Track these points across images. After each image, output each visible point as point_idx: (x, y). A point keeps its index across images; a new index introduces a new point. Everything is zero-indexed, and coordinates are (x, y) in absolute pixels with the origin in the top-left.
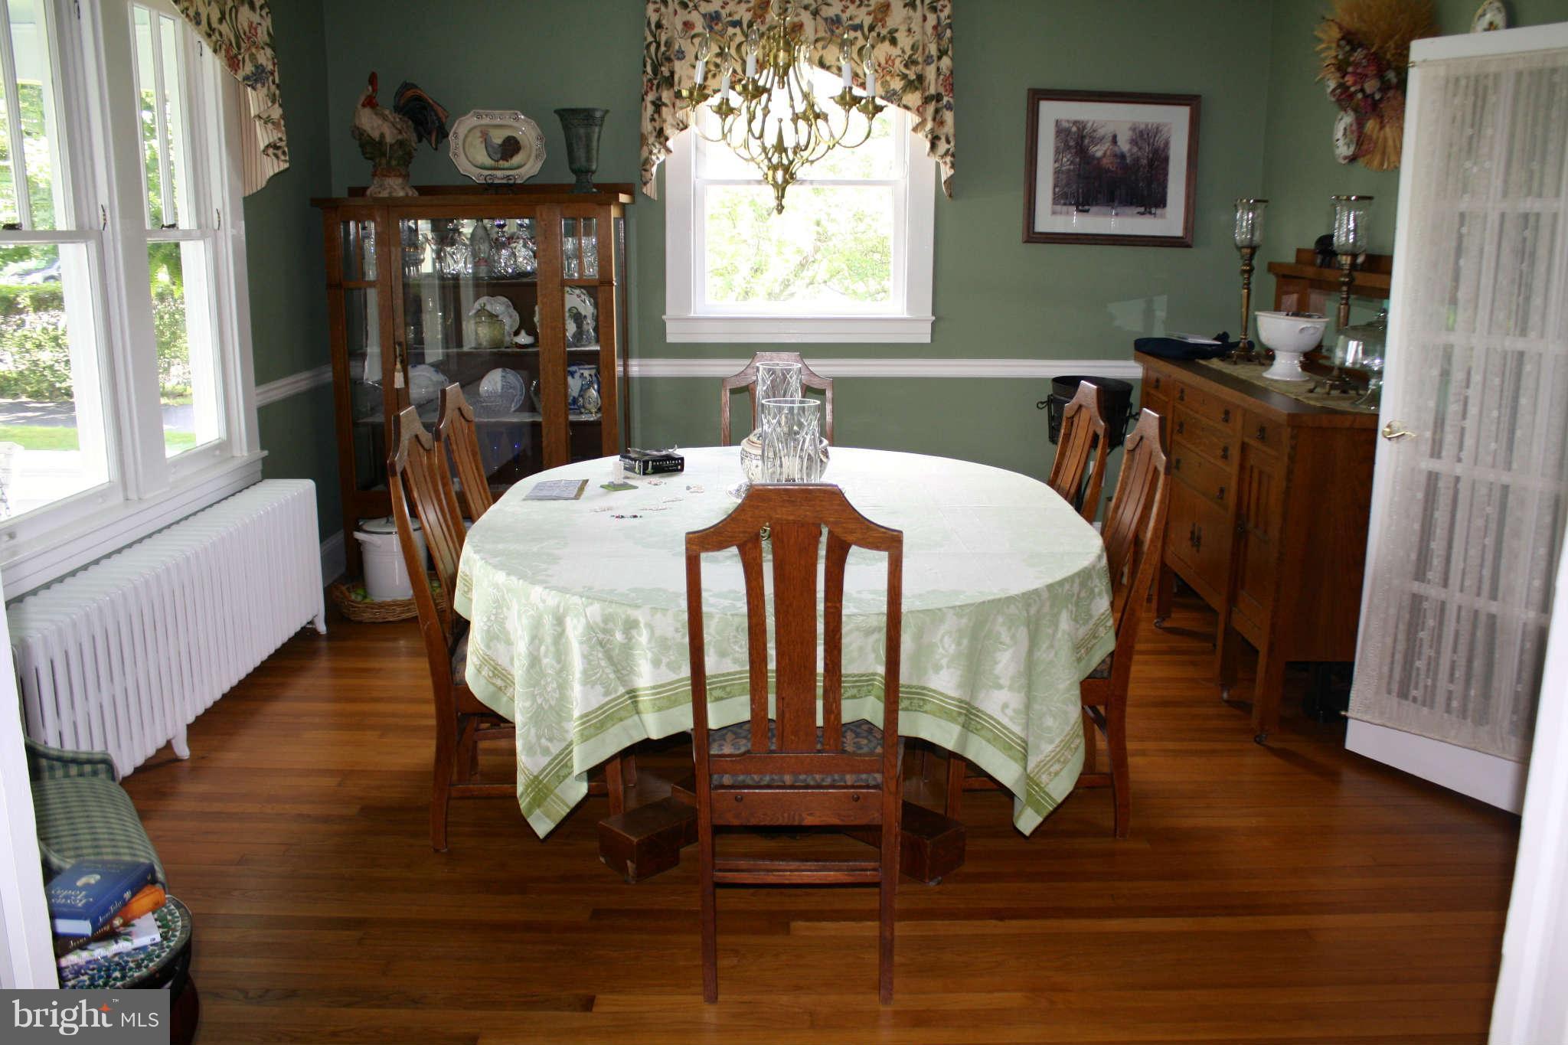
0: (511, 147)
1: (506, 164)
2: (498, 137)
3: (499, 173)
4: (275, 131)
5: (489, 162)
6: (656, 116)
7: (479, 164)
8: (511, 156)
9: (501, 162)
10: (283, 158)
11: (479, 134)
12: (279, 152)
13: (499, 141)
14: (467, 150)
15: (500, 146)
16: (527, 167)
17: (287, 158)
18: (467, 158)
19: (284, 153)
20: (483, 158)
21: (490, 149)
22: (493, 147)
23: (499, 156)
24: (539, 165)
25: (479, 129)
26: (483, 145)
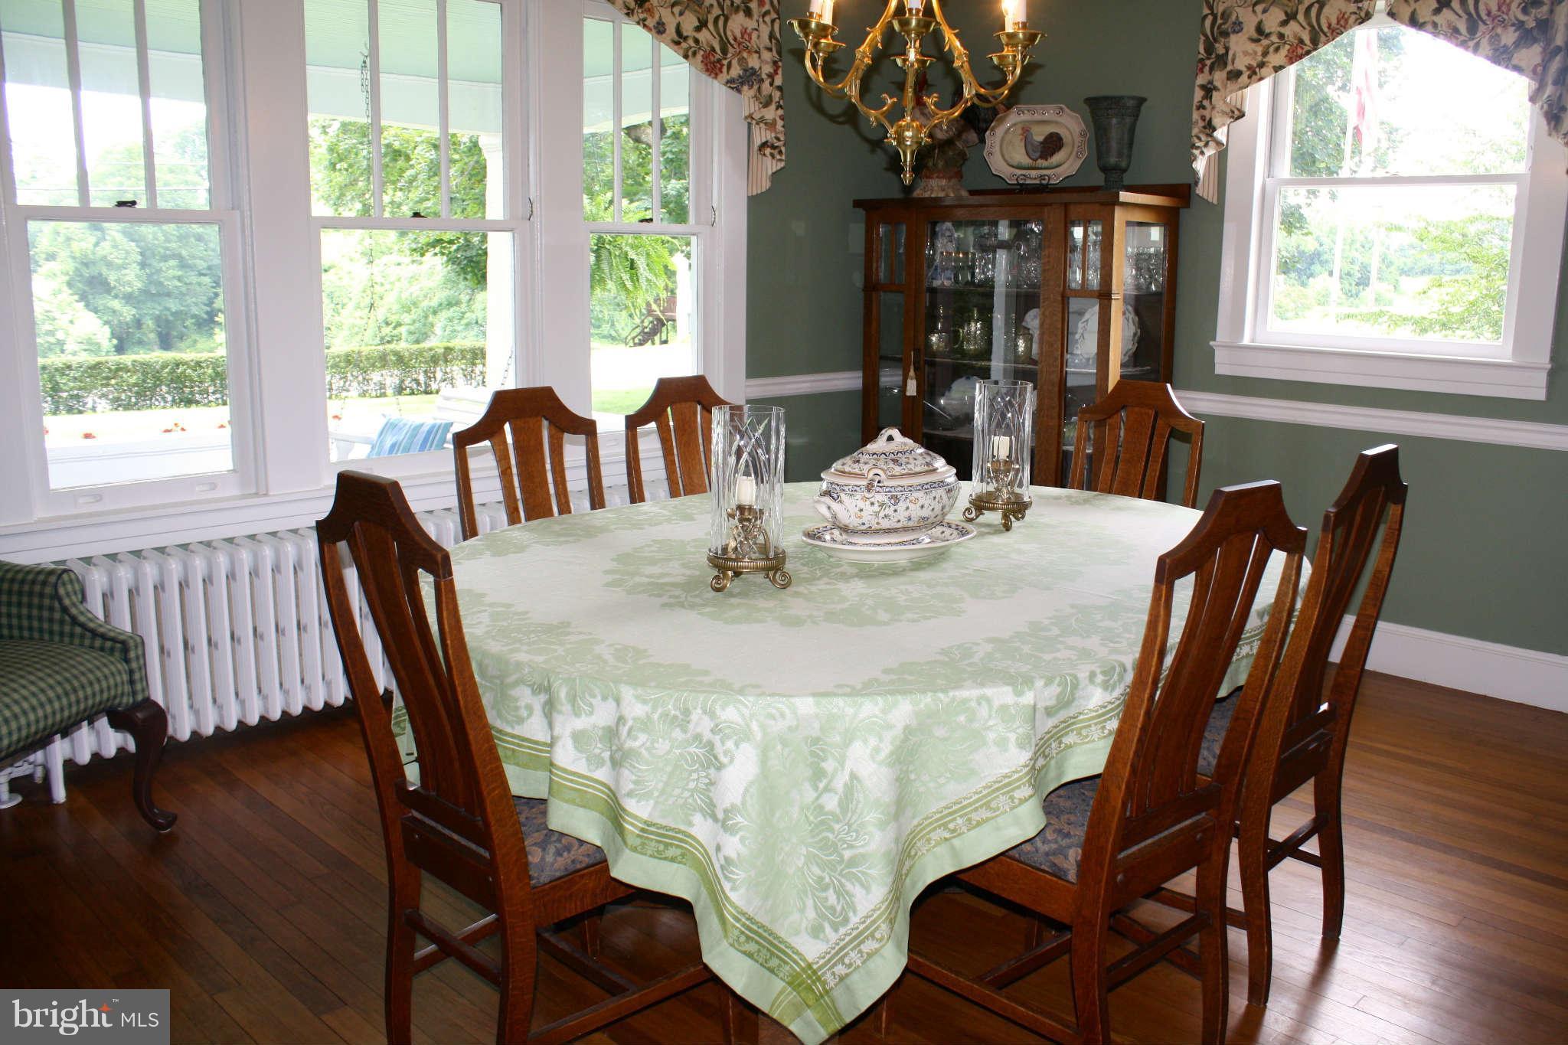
0: (1053, 144)
1: (1044, 163)
2: (1039, 135)
3: (1034, 173)
4: (768, 132)
5: (1026, 161)
6: (1206, 103)
7: (1015, 164)
8: (1052, 155)
9: (1039, 161)
10: (778, 157)
11: (1020, 132)
12: (776, 152)
13: (1041, 138)
14: (1004, 146)
15: (1041, 143)
16: (1065, 166)
17: (783, 157)
18: (1003, 156)
19: (780, 152)
20: (1020, 156)
21: (1029, 147)
22: (1032, 145)
23: (1038, 154)
24: (1079, 163)
25: (1019, 126)
26: (1023, 144)
